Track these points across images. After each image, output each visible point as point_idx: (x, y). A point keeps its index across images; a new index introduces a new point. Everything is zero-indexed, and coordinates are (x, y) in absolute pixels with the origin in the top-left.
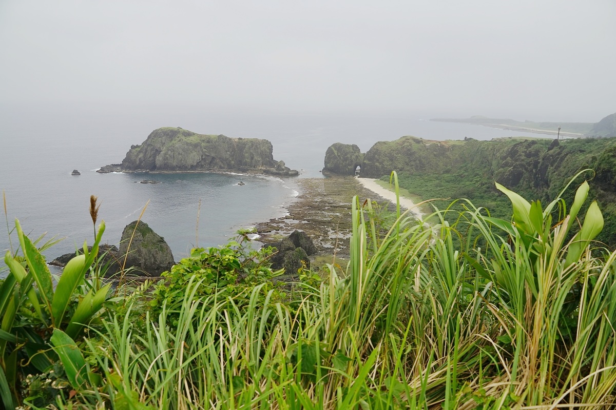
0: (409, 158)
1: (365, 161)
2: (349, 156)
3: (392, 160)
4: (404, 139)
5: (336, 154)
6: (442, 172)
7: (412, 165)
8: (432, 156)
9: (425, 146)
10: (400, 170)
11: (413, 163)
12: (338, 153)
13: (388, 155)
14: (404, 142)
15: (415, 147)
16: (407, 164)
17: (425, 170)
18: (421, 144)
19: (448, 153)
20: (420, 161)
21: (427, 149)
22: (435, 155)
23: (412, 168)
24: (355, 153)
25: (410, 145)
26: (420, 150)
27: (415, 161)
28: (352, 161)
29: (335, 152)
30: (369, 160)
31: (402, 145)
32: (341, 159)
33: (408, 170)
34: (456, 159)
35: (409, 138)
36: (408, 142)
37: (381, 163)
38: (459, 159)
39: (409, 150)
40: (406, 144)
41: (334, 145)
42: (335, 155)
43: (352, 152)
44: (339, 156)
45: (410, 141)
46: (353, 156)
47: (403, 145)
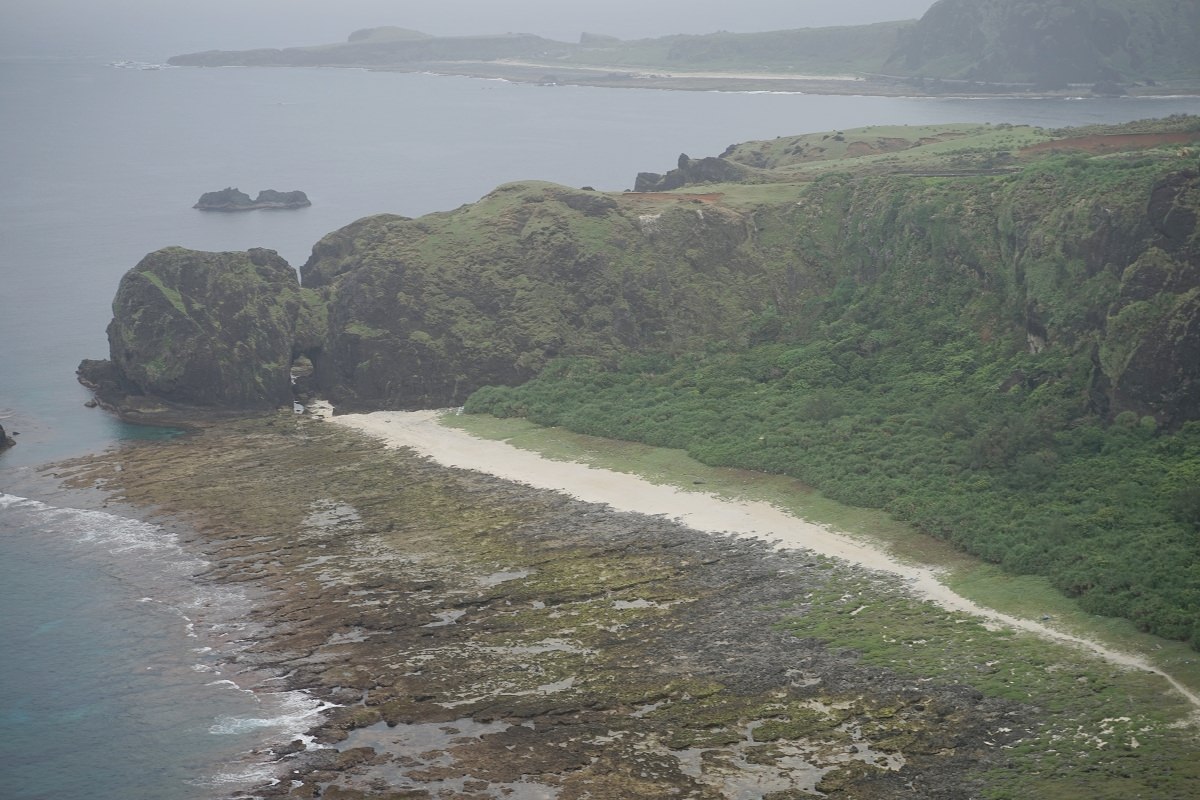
0: (573, 290)
1: (353, 329)
2: (251, 309)
3: (493, 310)
4: (514, 201)
5: (180, 307)
6: (743, 341)
7: (603, 324)
8: (682, 267)
9: (637, 226)
10: (551, 354)
11: (601, 313)
12: (188, 305)
13: (461, 285)
14: (521, 216)
15: (590, 236)
16: (577, 322)
17: (668, 338)
18: (615, 217)
19: (746, 247)
20: (631, 297)
21: (652, 239)
22: (694, 265)
23: (605, 339)
24: (277, 291)
25: (562, 227)
26: (621, 245)
27: (609, 301)
28: (274, 334)
29: (173, 296)
30: (373, 321)
31: (517, 231)
32: (212, 329)
33: (590, 351)
34: (791, 270)
35: (539, 193)
36: (542, 214)
37: (436, 330)
38: (802, 270)
39: (565, 251)
40: (534, 225)
41: (151, 262)
42: (178, 314)
43: (264, 290)
44: (198, 315)
45: (552, 206)
46: (272, 310)
47: (526, 232)
